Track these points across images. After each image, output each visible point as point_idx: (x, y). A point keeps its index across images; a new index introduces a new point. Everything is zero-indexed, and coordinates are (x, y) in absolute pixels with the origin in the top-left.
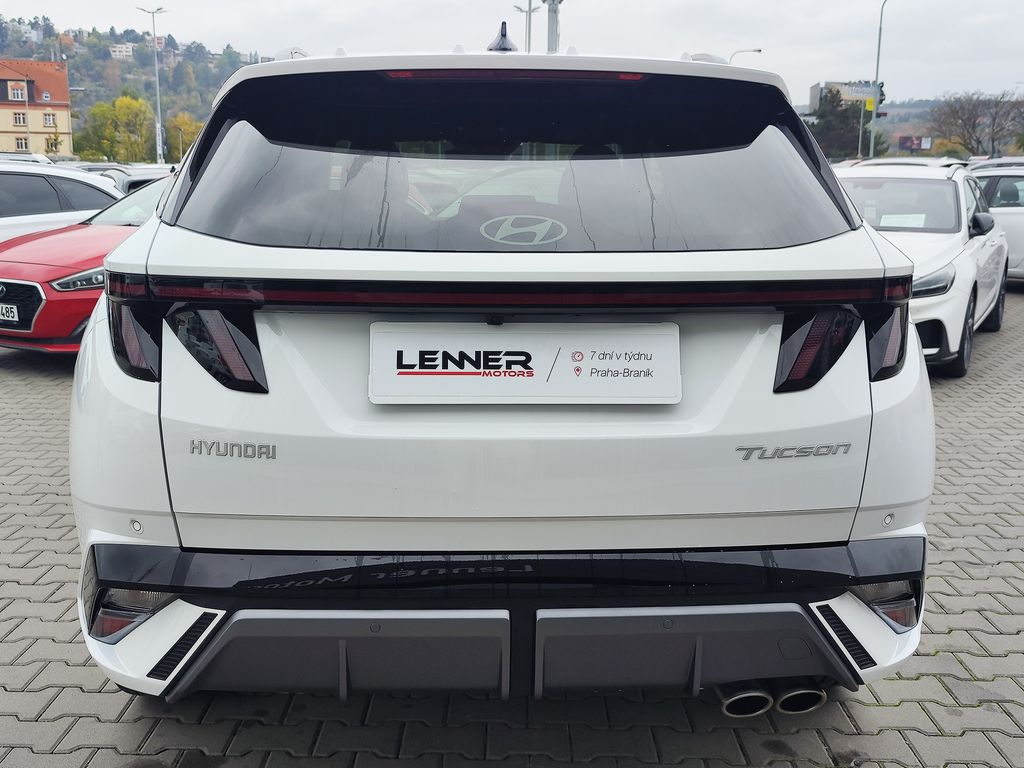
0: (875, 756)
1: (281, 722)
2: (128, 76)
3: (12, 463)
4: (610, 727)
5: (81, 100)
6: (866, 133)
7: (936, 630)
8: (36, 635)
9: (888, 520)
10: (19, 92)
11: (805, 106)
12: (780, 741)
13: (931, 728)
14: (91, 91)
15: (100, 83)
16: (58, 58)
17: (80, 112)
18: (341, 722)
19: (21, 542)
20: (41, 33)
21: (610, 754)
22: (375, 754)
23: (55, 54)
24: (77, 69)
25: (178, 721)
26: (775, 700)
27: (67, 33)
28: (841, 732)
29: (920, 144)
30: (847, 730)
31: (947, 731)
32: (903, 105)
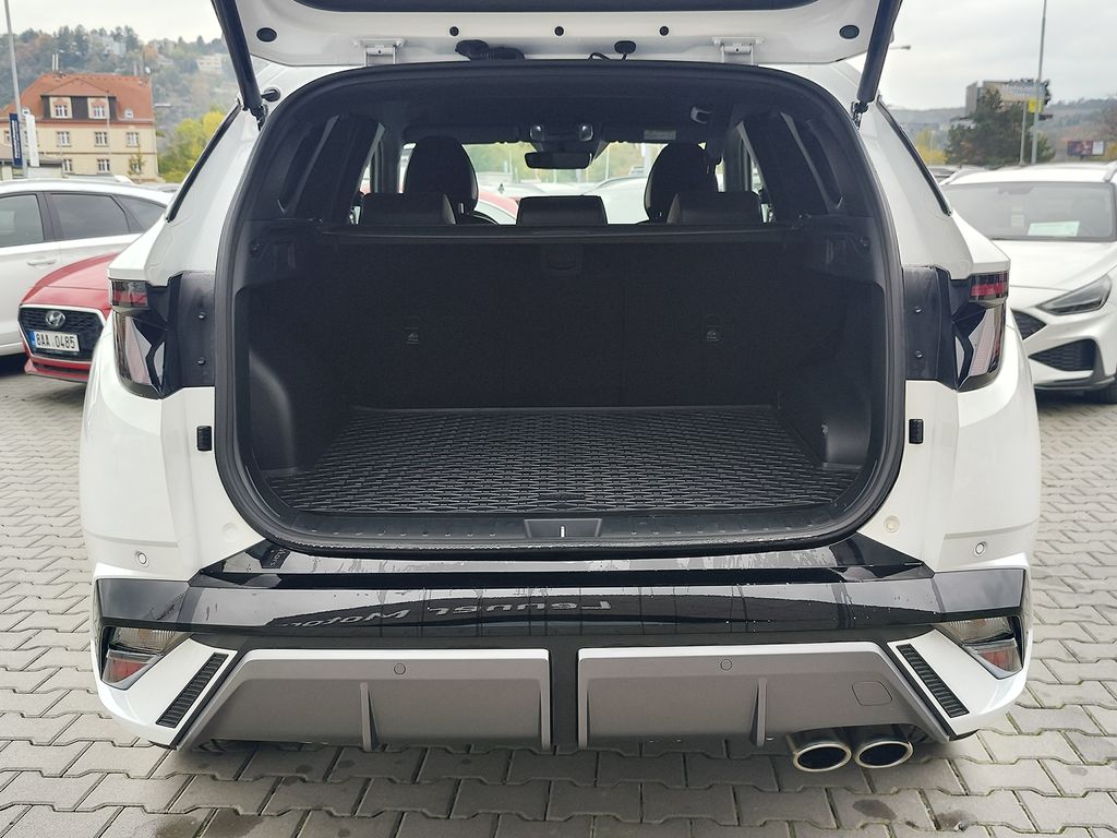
0: (983, 820)
1: (325, 778)
2: (217, 90)
3: (63, 504)
4: (687, 786)
5: (167, 117)
6: (1028, 137)
7: (1065, 680)
8: (71, 685)
9: (980, 549)
10: (101, 109)
11: (961, 108)
12: (878, 802)
13: (1050, 788)
14: (177, 107)
15: (187, 98)
16: (142, 70)
17: (166, 131)
18: (390, 779)
19: (65, 586)
20: (124, 45)
21: (684, 816)
22: (424, 814)
23: (138, 68)
24: (162, 84)
25: (214, 777)
26: (854, 751)
27: (151, 44)
28: (948, 793)
29: (1091, 149)
30: (953, 791)
31: (1067, 791)
32: (1071, 106)
